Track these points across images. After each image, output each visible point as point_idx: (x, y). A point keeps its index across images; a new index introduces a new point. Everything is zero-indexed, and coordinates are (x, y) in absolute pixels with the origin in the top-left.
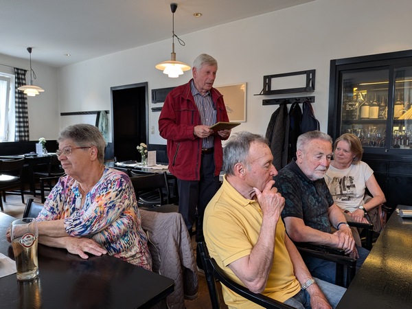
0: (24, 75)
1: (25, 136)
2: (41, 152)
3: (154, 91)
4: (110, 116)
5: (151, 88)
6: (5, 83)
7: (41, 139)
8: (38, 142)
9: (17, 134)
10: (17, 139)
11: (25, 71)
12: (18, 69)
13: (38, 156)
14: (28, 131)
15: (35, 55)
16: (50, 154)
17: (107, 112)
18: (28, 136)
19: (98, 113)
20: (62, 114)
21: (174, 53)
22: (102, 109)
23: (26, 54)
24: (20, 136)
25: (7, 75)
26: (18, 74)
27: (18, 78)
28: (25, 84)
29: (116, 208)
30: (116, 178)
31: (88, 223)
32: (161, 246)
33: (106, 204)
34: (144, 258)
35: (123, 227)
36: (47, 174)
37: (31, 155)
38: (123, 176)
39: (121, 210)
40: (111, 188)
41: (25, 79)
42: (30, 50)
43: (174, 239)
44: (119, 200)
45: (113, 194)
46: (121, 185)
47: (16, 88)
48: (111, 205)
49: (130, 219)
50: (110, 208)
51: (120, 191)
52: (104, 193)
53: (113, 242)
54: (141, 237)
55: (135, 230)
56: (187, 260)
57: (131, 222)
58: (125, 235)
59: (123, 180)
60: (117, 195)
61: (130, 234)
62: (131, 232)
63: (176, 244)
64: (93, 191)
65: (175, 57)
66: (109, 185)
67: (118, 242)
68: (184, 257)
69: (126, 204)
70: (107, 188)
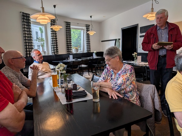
0: (89, 27)
1: (89, 51)
2: (95, 57)
3: (141, 28)
4: (121, 41)
5: (140, 26)
6: (83, 31)
7: (95, 52)
8: (94, 53)
9: (87, 50)
10: (87, 52)
11: (89, 25)
12: (87, 25)
13: (94, 58)
14: (90, 49)
15: (93, 18)
16: (98, 57)
17: (119, 39)
18: (90, 50)
19: (116, 40)
20: (102, 41)
21: (153, 9)
22: (117, 38)
23: (89, 19)
24: (88, 51)
25: (84, 28)
26: (87, 27)
27: (87, 28)
28: (89, 31)
29: (130, 81)
30: (129, 68)
31: (120, 85)
32: (145, 98)
33: (126, 79)
34: (138, 102)
35: (131, 88)
36: (97, 65)
37: (91, 58)
38: (132, 68)
39: (131, 81)
40: (127, 72)
41: (89, 29)
42: (91, 17)
43: (151, 96)
44: (131, 77)
45: (128, 75)
46: (131, 71)
47: (86, 32)
48: (128, 79)
49: (134, 85)
50: (127, 80)
51: (131, 74)
52: (125, 74)
53: (126, 93)
54: (137, 93)
55: (135, 90)
56: (157, 106)
57: (134, 87)
58: (131, 91)
59: (132, 69)
60: (130, 75)
61: (133, 92)
62: (133, 91)
63: (152, 98)
64: (119, 72)
65: (153, 10)
66: (127, 71)
67: (128, 94)
68: (156, 104)
69: (133, 79)
70: (126, 72)
